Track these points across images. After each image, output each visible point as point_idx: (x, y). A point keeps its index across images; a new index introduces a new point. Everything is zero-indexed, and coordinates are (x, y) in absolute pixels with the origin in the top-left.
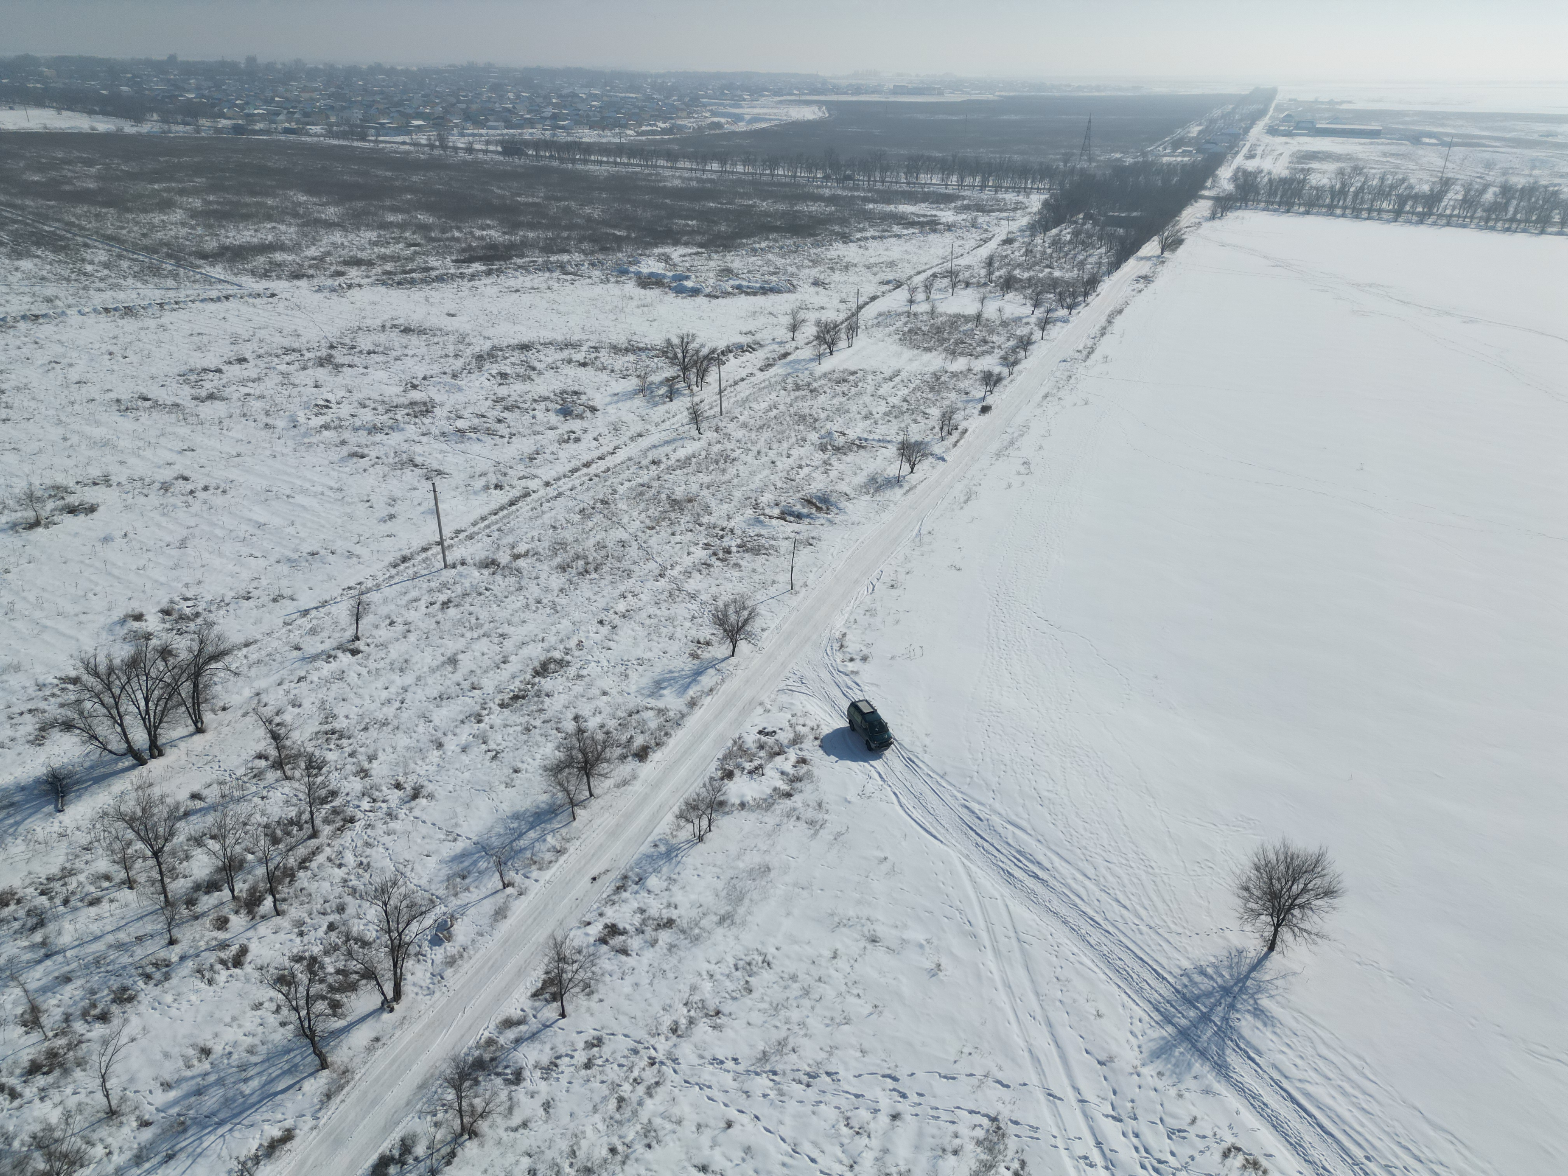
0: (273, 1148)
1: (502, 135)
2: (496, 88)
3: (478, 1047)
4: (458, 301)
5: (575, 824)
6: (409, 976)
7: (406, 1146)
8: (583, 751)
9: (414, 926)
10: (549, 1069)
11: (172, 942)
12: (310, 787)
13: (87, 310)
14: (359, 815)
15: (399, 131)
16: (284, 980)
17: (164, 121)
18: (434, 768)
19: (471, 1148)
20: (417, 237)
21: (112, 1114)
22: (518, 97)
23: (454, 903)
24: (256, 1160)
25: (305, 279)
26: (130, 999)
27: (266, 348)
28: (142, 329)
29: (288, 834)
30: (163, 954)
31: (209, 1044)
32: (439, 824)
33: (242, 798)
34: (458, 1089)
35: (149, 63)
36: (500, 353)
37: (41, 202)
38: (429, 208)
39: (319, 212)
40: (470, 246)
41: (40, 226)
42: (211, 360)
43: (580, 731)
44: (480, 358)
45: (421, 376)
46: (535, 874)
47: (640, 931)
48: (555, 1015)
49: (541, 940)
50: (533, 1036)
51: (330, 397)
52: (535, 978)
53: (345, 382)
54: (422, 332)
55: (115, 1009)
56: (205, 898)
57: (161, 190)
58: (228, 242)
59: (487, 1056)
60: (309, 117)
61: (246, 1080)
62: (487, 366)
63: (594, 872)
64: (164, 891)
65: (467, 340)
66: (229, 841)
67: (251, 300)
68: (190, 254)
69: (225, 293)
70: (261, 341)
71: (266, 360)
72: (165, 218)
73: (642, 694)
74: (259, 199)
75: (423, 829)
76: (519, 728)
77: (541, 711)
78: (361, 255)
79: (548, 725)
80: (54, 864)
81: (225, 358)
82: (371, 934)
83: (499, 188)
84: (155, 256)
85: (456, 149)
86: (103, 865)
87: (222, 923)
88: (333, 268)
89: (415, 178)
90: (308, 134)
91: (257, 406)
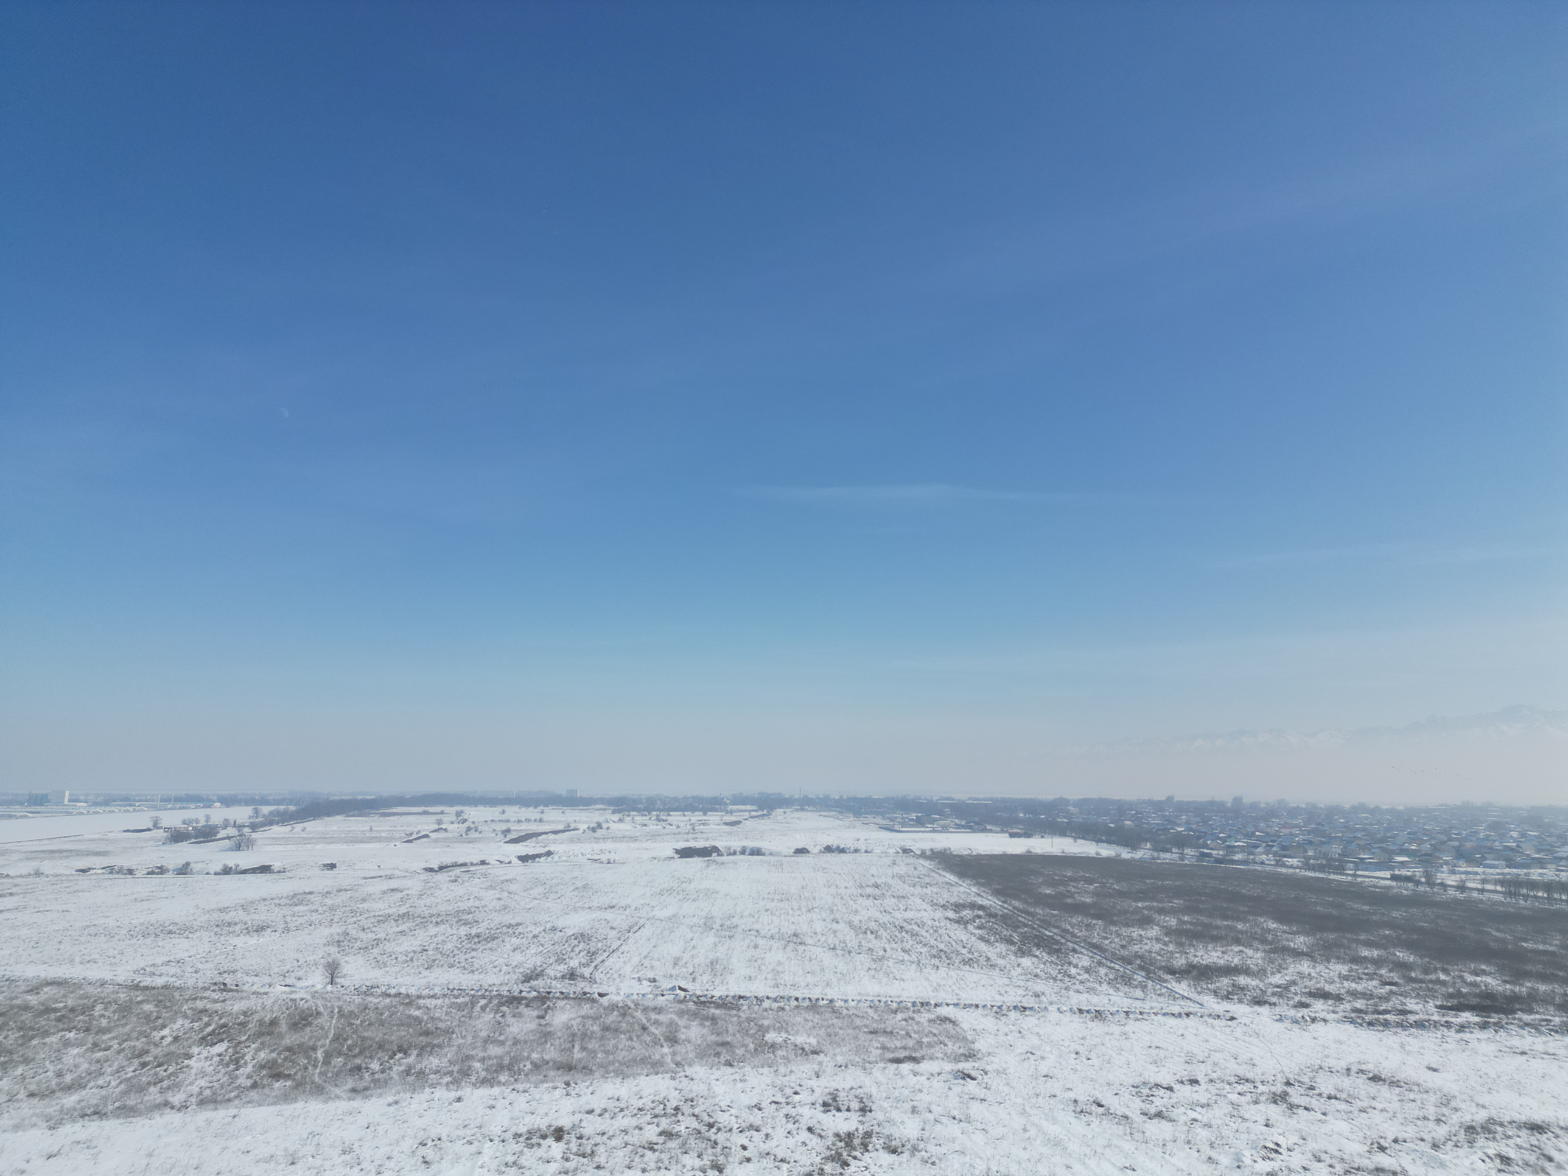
1: (1502, 874)
2: (1495, 826)
4: (1443, 1054)
13: (1065, 1009)
15: (1379, 866)
17: (1155, 849)
20: (1395, 977)
22: (1523, 835)
25: (1267, 1006)
27: (1219, 1073)
28: (1107, 1034)
35: (1150, 803)
36: (1499, 1129)
37: (1048, 911)
38: (1410, 946)
39: (1288, 940)
40: (1459, 992)
41: (1043, 930)
42: (1165, 1078)
44: (1470, 1129)
45: (1391, 1137)
51: (1281, 1140)
53: (1299, 1126)
54: (1394, 1083)
57: (1144, 908)
58: (1195, 960)
60: (1286, 850)
62: (1481, 1141)
65: (1453, 1104)
67: (1210, 1020)
68: (1160, 969)
69: (1186, 1010)
70: (1215, 1064)
71: (1218, 1086)
72: (1143, 933)
74: (1230, 923)
78: (1328, 988)
81: (1178, 1077)
83: (1498, 930)
84: (1129, 967)
85: (1444, 886)
88: (1297, 999)
89: (1395, 914)
90: (1284, 865)
91: (1203, 1134)
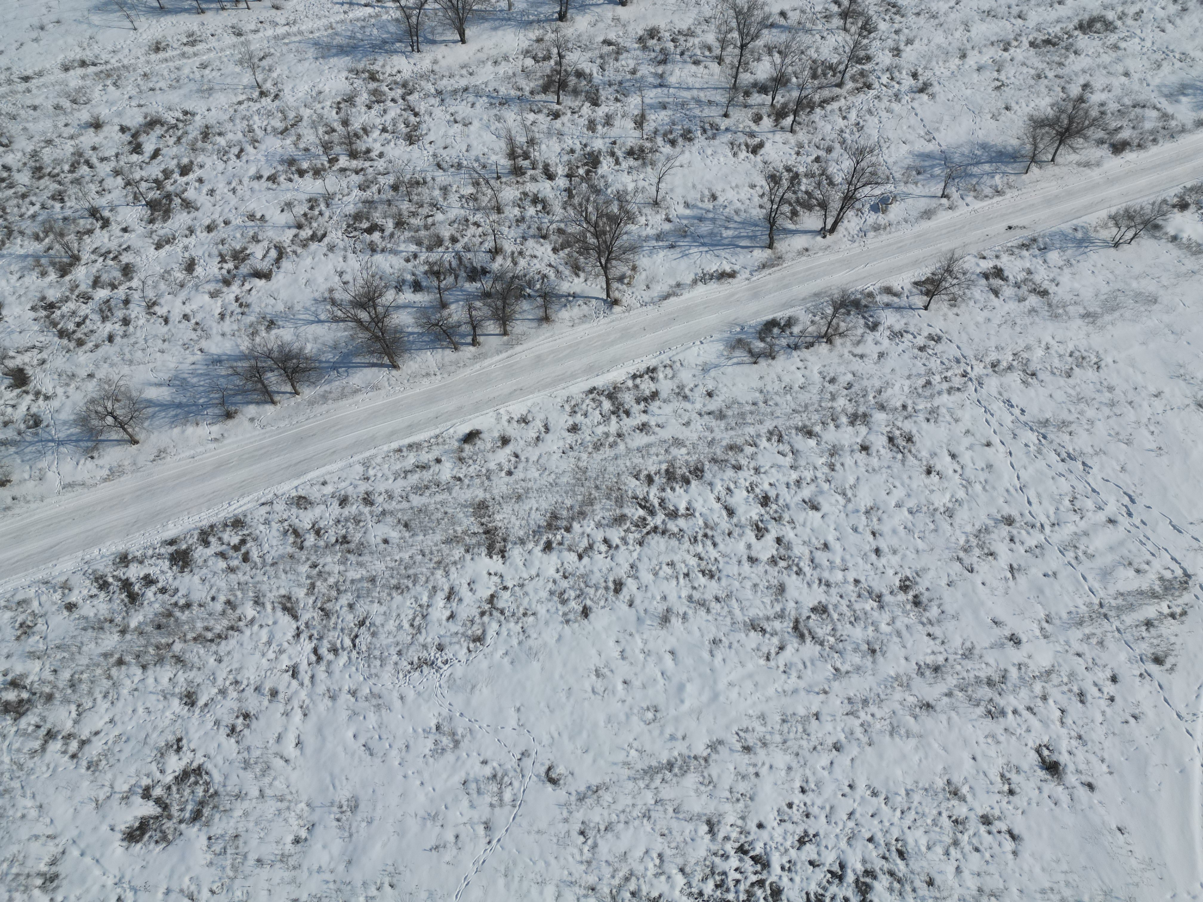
0: (723, 276)
3: (862, 293)
5: (1024, 177)
6: (846, 221)
7: (790, 322)
8: (1071, 119)
9: (867, 190)
10: (896, 335)
11: (726, 115)
12: (856, 43)
14: (876, 85)
16: (774, 179)
18: (948, 74)
19: (823, 348)
21: (656, 203)
23: (902, 188)
24: (712, 277)
26: (690, 140)
29: (825, 75)
30: (718, 120)
31: (718, 194)
32: (926, 122)
33: (808, 31)
34: (836, 310)
43: (1081, 99)
46: (969, 199)
47: (1017, 285)
48: (921, 304)
49: (944, 249)
50: (899, 309)
52: (924, 272)
55: (680, 140)
56: (756, 95)
59: (864, 302)
61: (727, 228)
63: (1013, 223)
64: (736, 77)
66: (788, 61)
73: (1160, 91)
75: (913, 120)
76: (1033, 72)
77: (1061, 64)
79: (1058, 81)
80: (684, 22)
82: (838, 179)
86: (711, 38)
87: (757, 119)
